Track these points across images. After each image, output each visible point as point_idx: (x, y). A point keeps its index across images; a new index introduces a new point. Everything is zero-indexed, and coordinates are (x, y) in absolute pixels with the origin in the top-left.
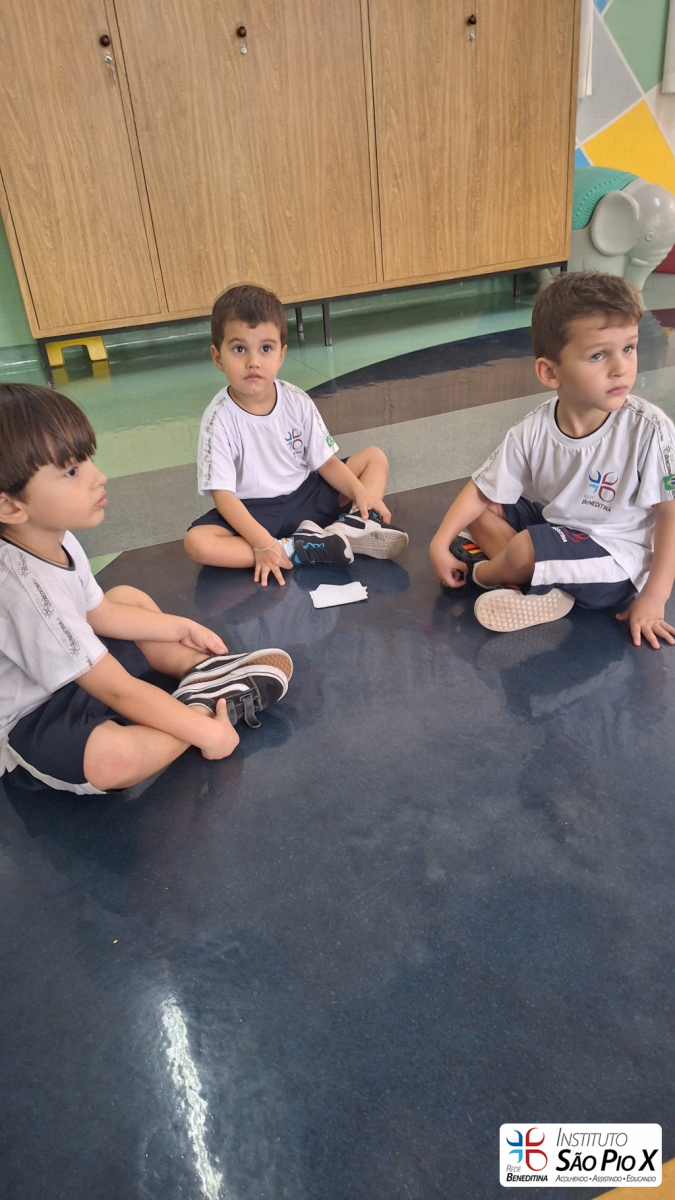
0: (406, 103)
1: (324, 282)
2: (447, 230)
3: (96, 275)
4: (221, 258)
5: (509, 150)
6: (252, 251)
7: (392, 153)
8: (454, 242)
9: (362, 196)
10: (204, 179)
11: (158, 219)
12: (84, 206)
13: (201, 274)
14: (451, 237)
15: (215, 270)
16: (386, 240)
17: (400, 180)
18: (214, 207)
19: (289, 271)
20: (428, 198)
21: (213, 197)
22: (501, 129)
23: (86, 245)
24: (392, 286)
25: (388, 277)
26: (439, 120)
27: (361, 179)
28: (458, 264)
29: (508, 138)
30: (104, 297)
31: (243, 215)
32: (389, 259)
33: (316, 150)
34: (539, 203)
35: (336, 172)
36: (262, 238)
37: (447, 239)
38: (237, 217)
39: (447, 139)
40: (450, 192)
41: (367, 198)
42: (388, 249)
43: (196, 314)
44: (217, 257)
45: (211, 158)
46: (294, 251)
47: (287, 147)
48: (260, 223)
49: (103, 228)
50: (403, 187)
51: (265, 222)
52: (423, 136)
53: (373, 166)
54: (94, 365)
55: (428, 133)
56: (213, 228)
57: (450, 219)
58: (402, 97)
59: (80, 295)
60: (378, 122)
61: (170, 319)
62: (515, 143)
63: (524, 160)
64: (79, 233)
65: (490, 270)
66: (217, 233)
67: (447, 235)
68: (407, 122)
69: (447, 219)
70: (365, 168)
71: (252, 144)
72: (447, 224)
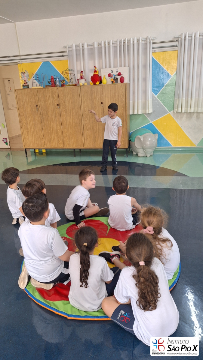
1: (73, 146)
3: (34, 140)
7: (86, 125)
9: (81, 132)
10: (52, 127)
11: (44, 132)
12: (33, 129)
20: (94, 133)
23: (33, 135)
24: (87, 148)
25: (86, 146)
27: (80, 129)
30: (35, 144)
32: (86, 143)
33: (72, 123)
35: (75, 128)
42: (86, 141)
45: (53, 124)
48: (61, 134)
49: (35, 133)
50: (89, 131)
52: (92, 122)
53: (83, 127)
56: (53, 135)
58: (88, 116)
59: (31, 143)
60: (84, 120)
61: (46, 148)
68: (89, 120)
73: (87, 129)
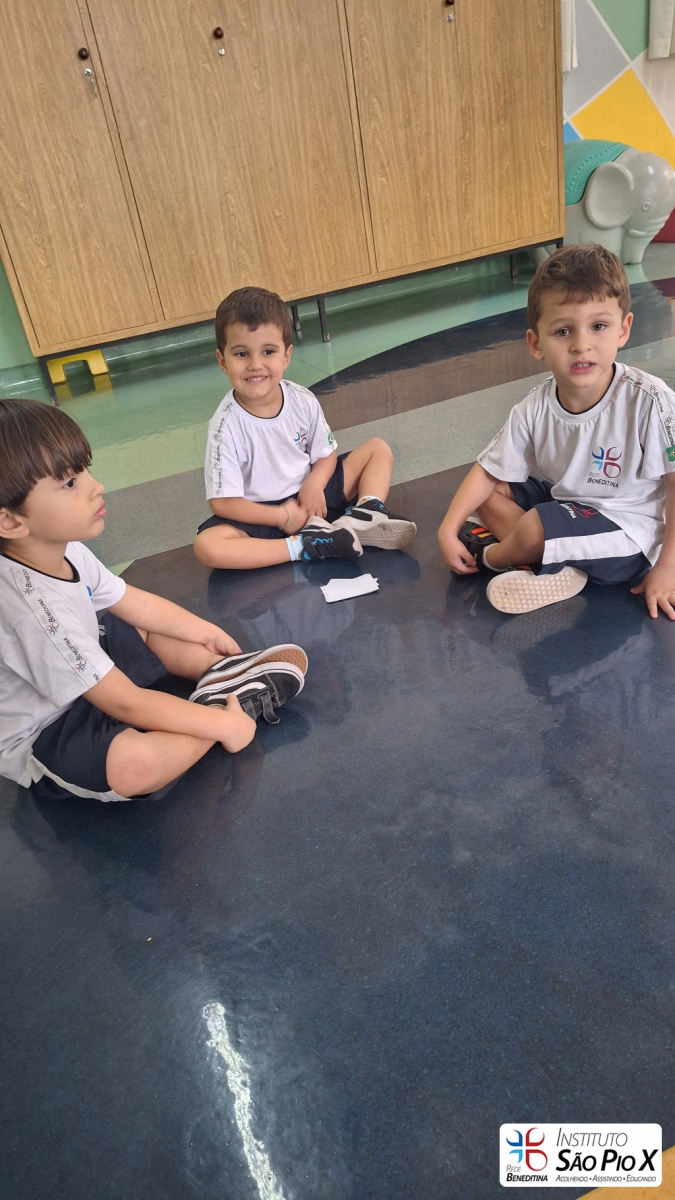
0: (389, 91)
1: (318, 278)
2: (438, 215)
3: (91, 289)
4: (214, 262)
5: (496, 130)
6: (244, 252)
7: (378, 143)
8: (446, 227)
9: (351, 188)
10: (191, 185)
11: (148, 227)
12: (75, 222)
13: (195, 280)
14: (443, 222)
15: (208, 274)
16: (378, 231)
17: (387, 169)
18: (203, 211)
19: (283, 270)
20: (418, 185)
21: (201, 201)
22: (487, 110)
23: (79, 260)
24: (386, 276)
25: (382, 268)
26: (423, 106)
27: (348, 171)
28: (452, 251)
29: (494, 117)
30: (100, 311)
31: (233, 217)
32: (381, 250)
33: (301, 145)
34: (530, 181)
35: (322, 167)
36: (253, 238)
37: (439, 224)
38: (226, 220)
39: (433, 123)
40: (438, 177)
41: (356, 190)
42: (380, 239)
43: (193, 320)
44: (210, 262)
45: (196, 163)
46: (285, 250)
47: (272, 146)
48: (249, 224)
49: (95, 242)
50: (392, 175)
51: (254, 223)
52: (408, 122)
53: (359, 157)
54: (96, 379)
55: (413, 120)
56: (203, 233)
57: (441, 204)
58: (384, 86)
59: (77, 309)
60: (362, 114)
61: (167, 327)
62: (502, 122)
63: (513, 138)
64: (72, 249)
65: (485, 252)
66: (207, 237)
67: (439, 220)
68: (391, 110)
69: (437, 204)
70: (352, 160)
71: (236, 145)
72: (438, 210)
73: (383, 166)
